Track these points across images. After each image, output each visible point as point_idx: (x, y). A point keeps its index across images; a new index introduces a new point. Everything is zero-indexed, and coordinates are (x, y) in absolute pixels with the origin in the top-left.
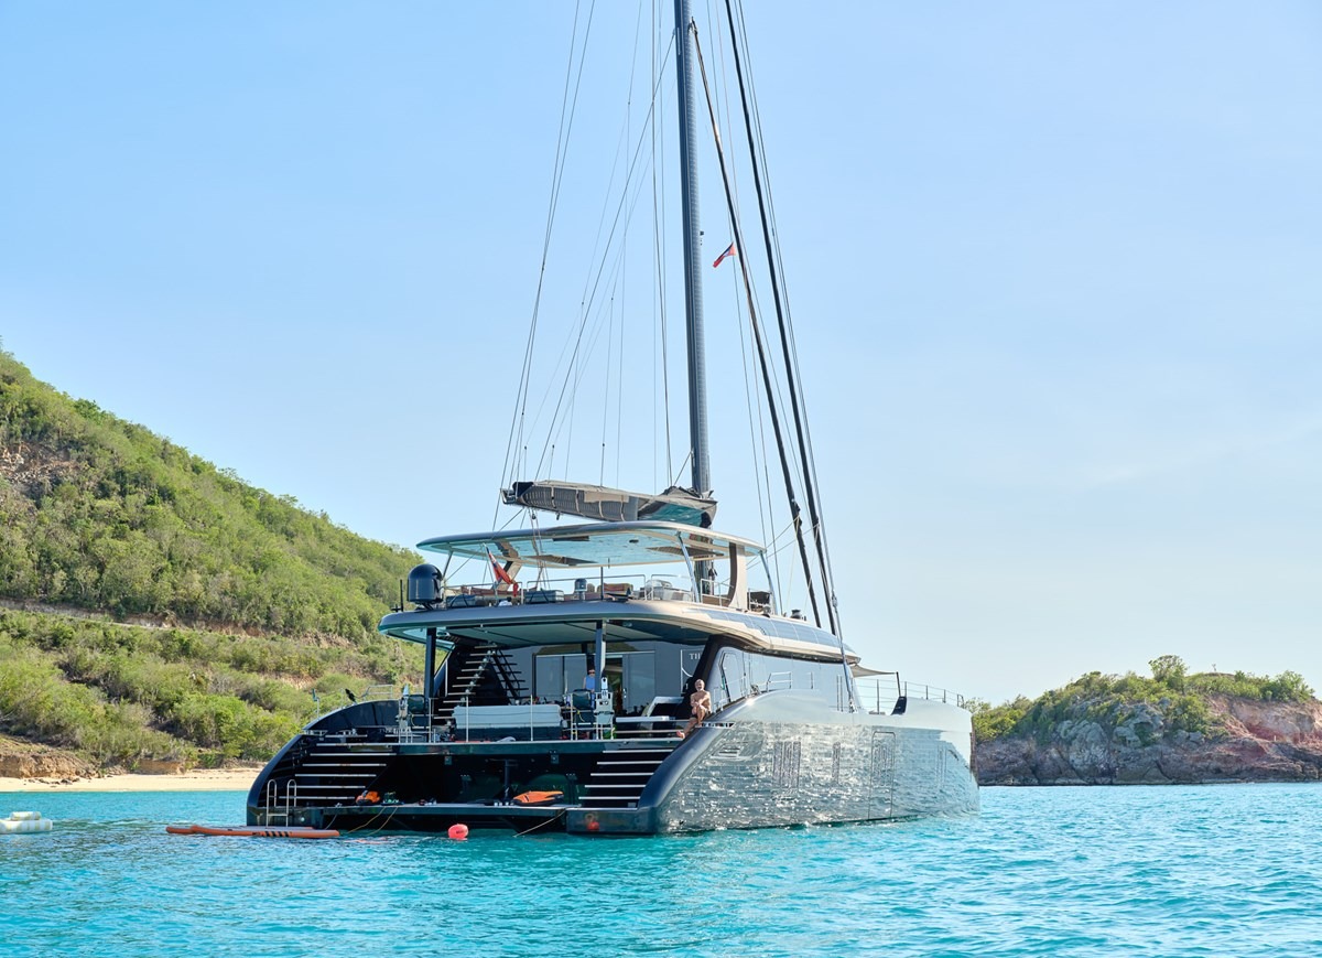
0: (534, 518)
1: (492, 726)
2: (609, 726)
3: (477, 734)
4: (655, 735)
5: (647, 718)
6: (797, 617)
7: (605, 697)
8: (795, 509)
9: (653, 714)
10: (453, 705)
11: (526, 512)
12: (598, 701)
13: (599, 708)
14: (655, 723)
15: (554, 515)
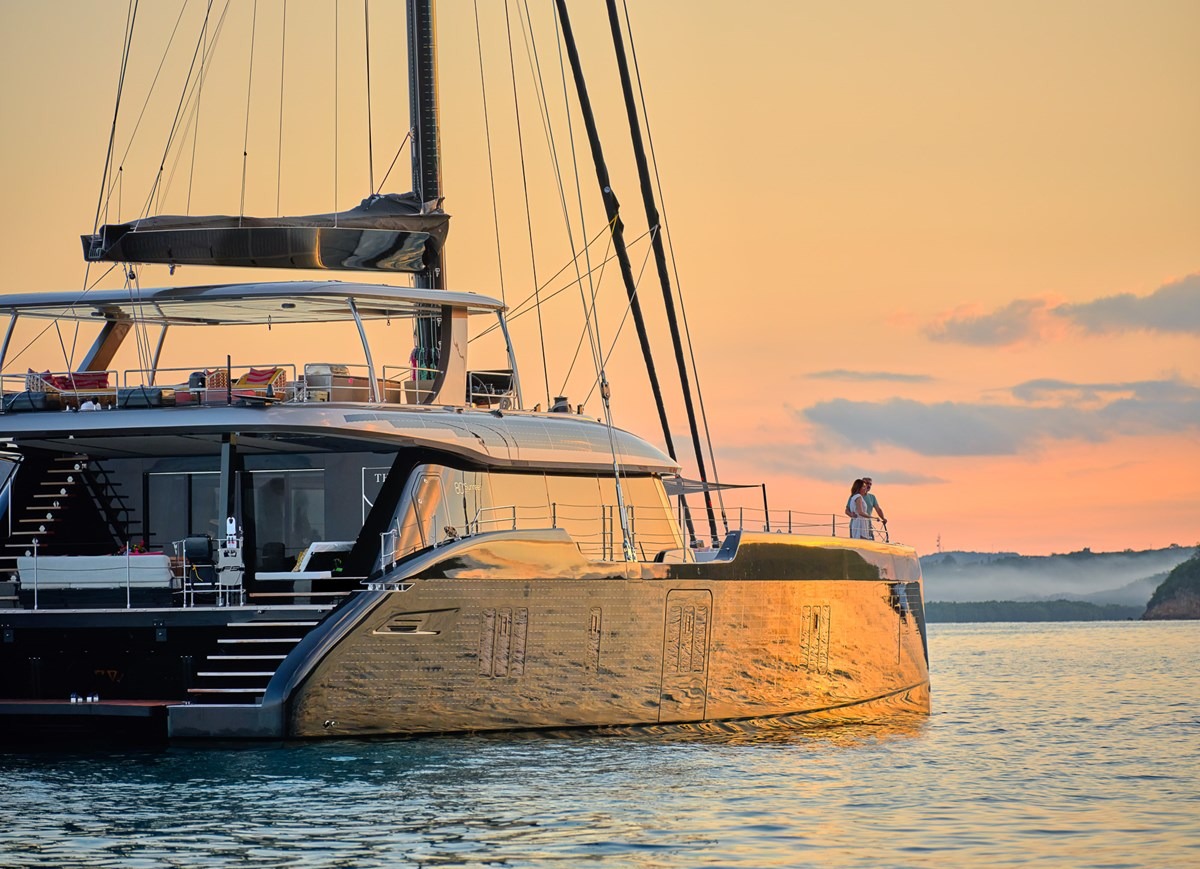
0: (132, 276)
1: (73, 586)
2: (237, 587)
3: (50, 597)
4: (314, 601)
5: (300, 574)
6: (564, 409)
7: (231, 546)
8: (611, 204)
9: (309, 568)
10: (21, 552)
11: (120, 269)
12: (221, 551)
13: (222, 562)
14: (315, 582)
15: (166, 267)
